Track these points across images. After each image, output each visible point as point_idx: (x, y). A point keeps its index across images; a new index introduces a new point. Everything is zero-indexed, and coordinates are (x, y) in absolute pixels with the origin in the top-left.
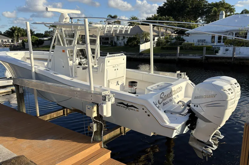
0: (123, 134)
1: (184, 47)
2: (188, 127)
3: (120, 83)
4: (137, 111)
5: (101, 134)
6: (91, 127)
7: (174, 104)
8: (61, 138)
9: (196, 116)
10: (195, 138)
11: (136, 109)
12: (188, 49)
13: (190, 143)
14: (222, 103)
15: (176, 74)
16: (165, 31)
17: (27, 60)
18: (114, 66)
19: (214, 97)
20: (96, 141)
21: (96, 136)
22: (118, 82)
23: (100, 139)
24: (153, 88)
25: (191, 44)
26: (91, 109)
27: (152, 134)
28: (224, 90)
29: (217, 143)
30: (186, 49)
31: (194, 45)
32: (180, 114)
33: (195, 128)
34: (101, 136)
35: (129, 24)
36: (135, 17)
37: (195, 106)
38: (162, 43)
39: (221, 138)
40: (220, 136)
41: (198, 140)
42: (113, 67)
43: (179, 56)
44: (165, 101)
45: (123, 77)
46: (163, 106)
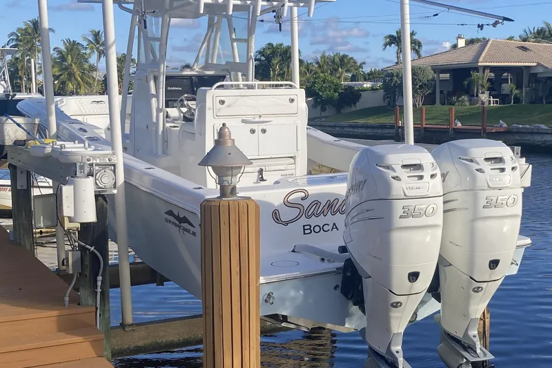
4: (194, 233)
5: (96, 287)
6: (64, 261)
18: (249, 118)
20: (81, 306)
23: (91, 302)
28: (388, 168)
34: (96, 293)
42: (243, 121)
44: (314, 221)
45: (292, 160)
46: (304, 234)
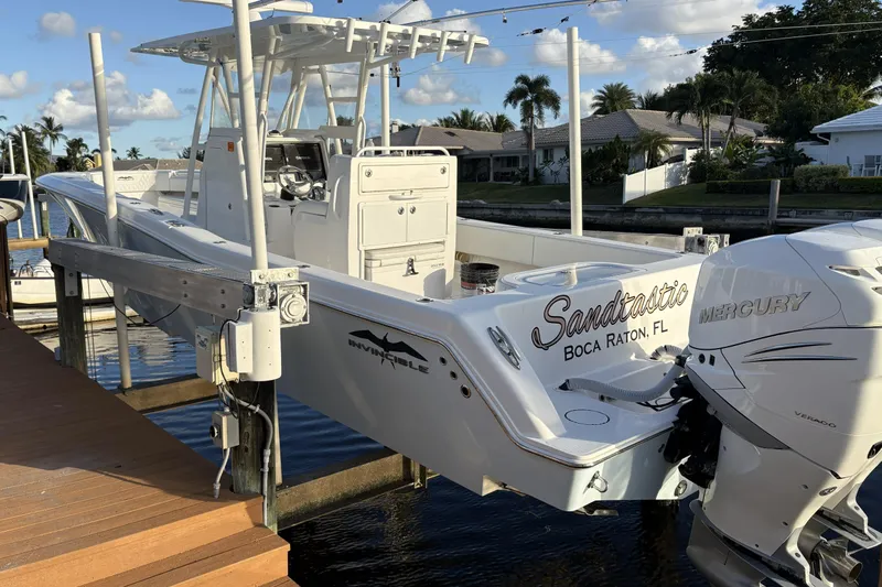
0: (417, 484)
1: (803, 184)
2: (681, 468)
3: (424, 269)
4: (422, 369)
5: (263, 465)
6: (213, 430)
7: (633, 358)
8: (117, 468)
9: (710, 411)
10: (713, 531)
11: (416, 362)
12: (821, 192)
13: (694, 551)
14: (839, 343)
15: (681, 240)
16: (726, 127)
17: (160, 199)
18: (399, 194)
19: (796, 308)
20: (239, 493)
21: (240, 472)
22: (411, 262)
23: (254, 488)
24: (528, 280)
25: (835, 172)
26: (208, 344)
27: (489, 488)
28: (856, 273)
29: (849, 568)
30: (809, 192)
31: (845, 174)
32: (648, 405)
33: (713, 478)
34: (262, 473)
35: (597, 108)
36: (619, 85)
37: (702, 359)
38: (712, 169)
39: (868, 546)
40: (862, 531)
41: (729, 542)
42: (391, 198)
43: (778, 217)
44: (577, 340)
45: (441, 247)
46: (566, 359)
